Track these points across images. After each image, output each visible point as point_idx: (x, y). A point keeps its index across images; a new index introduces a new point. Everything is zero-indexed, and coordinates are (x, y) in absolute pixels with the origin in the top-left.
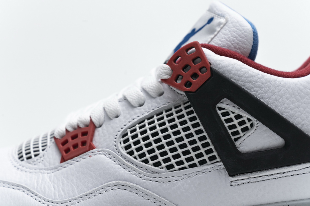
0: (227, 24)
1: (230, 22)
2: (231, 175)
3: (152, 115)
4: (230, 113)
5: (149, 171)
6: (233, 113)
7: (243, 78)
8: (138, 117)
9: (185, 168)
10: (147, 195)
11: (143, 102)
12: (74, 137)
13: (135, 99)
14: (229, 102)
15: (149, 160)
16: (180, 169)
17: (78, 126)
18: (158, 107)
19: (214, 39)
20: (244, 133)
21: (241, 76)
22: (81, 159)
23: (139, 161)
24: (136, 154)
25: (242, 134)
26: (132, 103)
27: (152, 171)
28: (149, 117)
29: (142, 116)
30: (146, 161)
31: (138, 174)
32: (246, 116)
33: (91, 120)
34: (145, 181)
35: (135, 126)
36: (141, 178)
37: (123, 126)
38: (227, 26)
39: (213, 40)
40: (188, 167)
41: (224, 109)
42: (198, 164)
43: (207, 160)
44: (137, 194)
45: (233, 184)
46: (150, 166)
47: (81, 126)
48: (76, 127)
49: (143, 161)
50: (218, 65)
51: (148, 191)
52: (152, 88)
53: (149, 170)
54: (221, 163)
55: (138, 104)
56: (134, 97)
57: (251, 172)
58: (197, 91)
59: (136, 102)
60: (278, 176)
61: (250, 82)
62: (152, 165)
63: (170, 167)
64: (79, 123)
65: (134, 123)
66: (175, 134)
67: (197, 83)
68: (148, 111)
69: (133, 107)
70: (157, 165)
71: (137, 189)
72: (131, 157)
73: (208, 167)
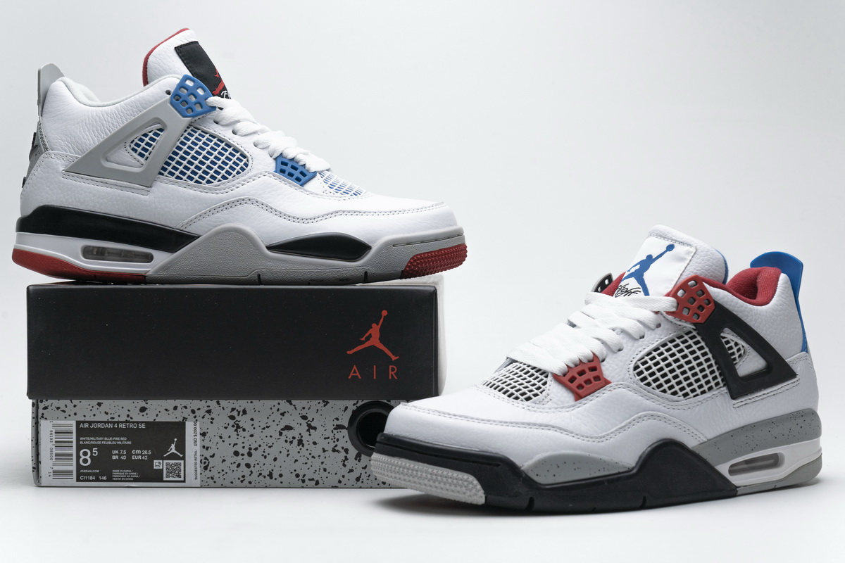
0: (697, 253)
1: (699, 251)
2: (733, 398)
3: (658, 347)
4: (731, 341)
7: (736, 309)
8: (645, 349)
9: (697, 395)
11: (643, 334)
12: (581, 373)
14: (729, 331)
15: (667, 390)
16: (694, 396)
17: (580, 361)
18: (661, 339)
19: (688, 268)
20: (740, 359)
22: (601, 394)
23: (657, 391)
24: (654, 385)
25: (738, 360)
26: (634, 336)
27: (672, 400)
28: (655, 348)
29: (648, 348)
30: (664, 391)
31: (661, 404)
32: (741, 343)
33: (594, 354)
34: (669, 409)
35: (643, 358)
36: (665, 407)
37: (631, 359)
38: (697, 255)
40: (700, 394)
41: (726, 338)
42: (707, 390)
43: (714, 386)
45: (735, 406)
46: (668, 395)
47: (585, 361)
48: (578, 362)
49: (661, 392)
50: (717, 296)
53: (669, 400)
54: (725, 388)
55: (639, 336)
57: (747, 395)
58: (705, 322)
60: (765, 396)
61: (741, 312)
63: (686, 395)
64: (581, 358)
65: (643, 355)
68: (652, 343)
69: (635, 339)
70: (675, 393)
71: (665, 418)
72: (650, 388)
73: (714, 392)
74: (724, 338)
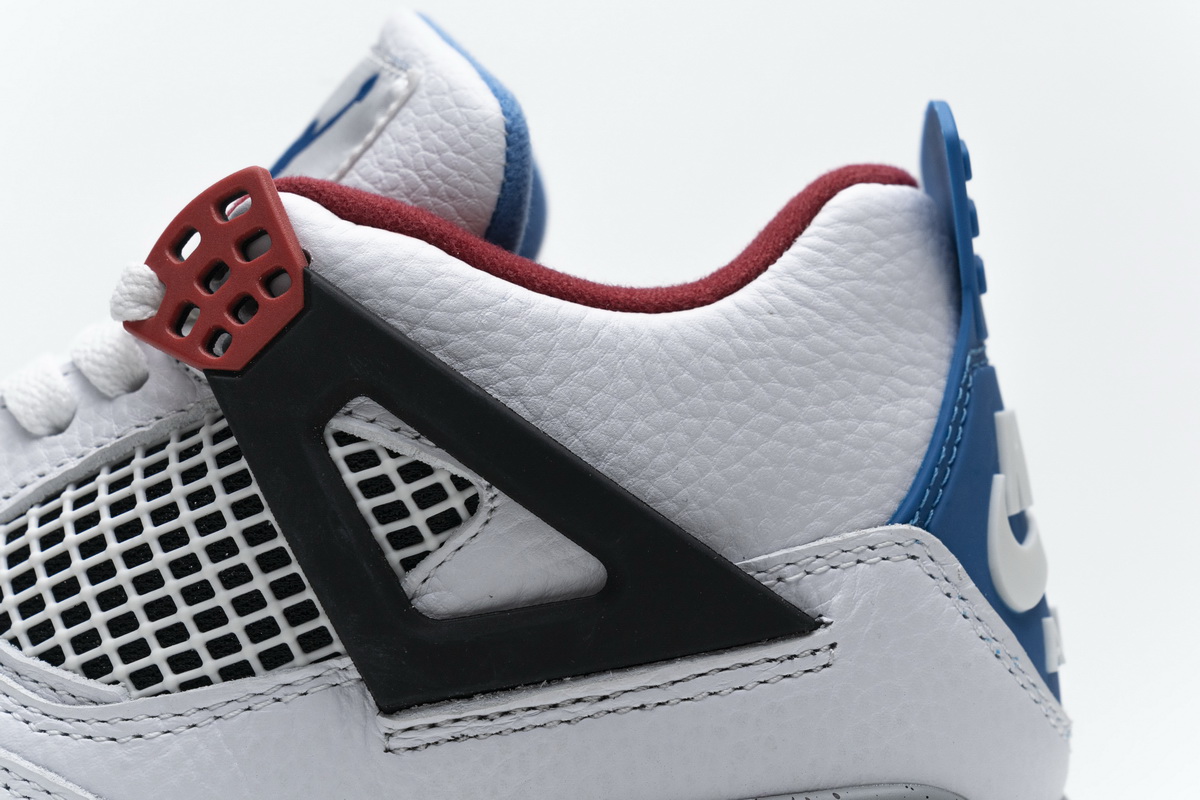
0: (412, 100)
1: (423, 91)
2: (387, 710)
3: (93, 467)
4: (382, 455)
5: (61, 696)
6: (393, 455)
7: (435, 315)
8: (42, 475)
9: (204, 681)
10: (48, 793)
11: (65, 417)
13: (34, 406)
14: (378, 410)
15: (68, 650)
16: (185, 686)
18: (118, 437)
19: (363, 160)
20: (442, 536)
21: (430, 307)
23: (26, 654)
24: (19, 625)
25: (431, 541)
26: (24, 423)
27: (73, 696)
28: (81, 475)
29: (54, 473)
30: (54, 657)
31: (16, 707)
32: (445, 467)
34: (42, 734)
35: (24, 514)
36: (27, 722)
38: (411, 107)
39: (357, 165)
40: (215, 677)
41: (359, 440)
42: (256, 665)
43: (295, 649)
44: (8, 788)
45: (393, 743)
46: (68, 675)
49: (42, 656)
50: (339, 260)
51: (50, 775)
52: (98, 358)
53: (60, 692)
54: (347, 661)
55: (48, 423)
56: (32, 396)
57: (469, 697)
58: (248, 366)
59: (37, 417)
60: (581, 709)
61: (465, 330)
62: (74, 672)
63: (145, 679)
65: (23, 500)
66: (169, 543)
67: (247, 336)
68: (78, 454)
69: (27, 436)
70: (97, 669)
71: (7, 770)
73: (295, 674)
74: (343, 439)
